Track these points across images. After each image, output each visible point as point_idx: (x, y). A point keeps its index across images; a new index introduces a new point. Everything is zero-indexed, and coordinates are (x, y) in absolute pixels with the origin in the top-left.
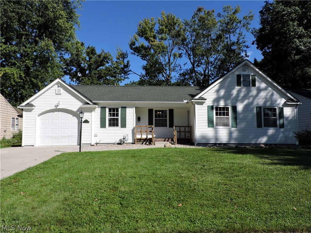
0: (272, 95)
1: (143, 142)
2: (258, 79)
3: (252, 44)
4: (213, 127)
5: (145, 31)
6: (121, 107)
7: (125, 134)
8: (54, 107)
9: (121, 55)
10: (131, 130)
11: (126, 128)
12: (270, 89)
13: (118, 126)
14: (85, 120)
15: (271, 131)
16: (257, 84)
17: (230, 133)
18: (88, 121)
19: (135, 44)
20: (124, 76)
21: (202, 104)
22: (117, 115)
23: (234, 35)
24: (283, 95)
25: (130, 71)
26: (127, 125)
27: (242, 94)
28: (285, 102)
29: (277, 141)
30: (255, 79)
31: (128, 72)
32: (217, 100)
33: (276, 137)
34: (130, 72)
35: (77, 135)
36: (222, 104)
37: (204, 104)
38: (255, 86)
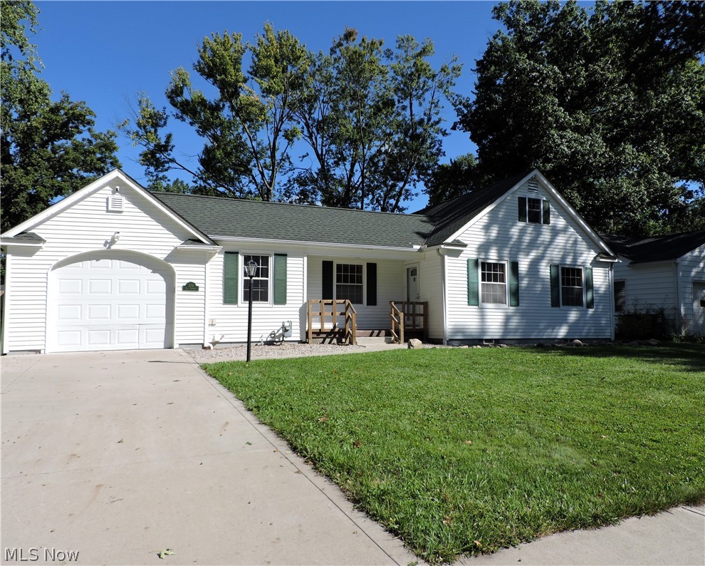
0: (575, 242)
1: (325, 339)
2: (554, 210)
3: (451, 129)
4: (478, 305)
5: (221, 64)
6: (275, 254)
7: (287, 320)
8: (102, 246)
9: (151, 117)
10: (298, 309)
11: (286, 305)
12: (573, 230)
13: (267, 300)
14: (188, 284)
15: (573, 315)
16: (552, 220)
17: (508, 319)
18: (197, 285)
19: (182, 93)
20: (155, 174)
21: (456, 254)
22: (265, 273)
23: (420, 104)
24: (592, 245)
25: (173, 161)
26: (288, 298)
27: (527, 238)
28: (595, 258)
29: (583, 334)
30: (549, 208)
31: (167, 162)
32: (484, 248)
33: (581, 325)
34: (171, 165)
35: (165, 322)
36: (493, 257)
37: (461, 255)
38: (549, 223)
